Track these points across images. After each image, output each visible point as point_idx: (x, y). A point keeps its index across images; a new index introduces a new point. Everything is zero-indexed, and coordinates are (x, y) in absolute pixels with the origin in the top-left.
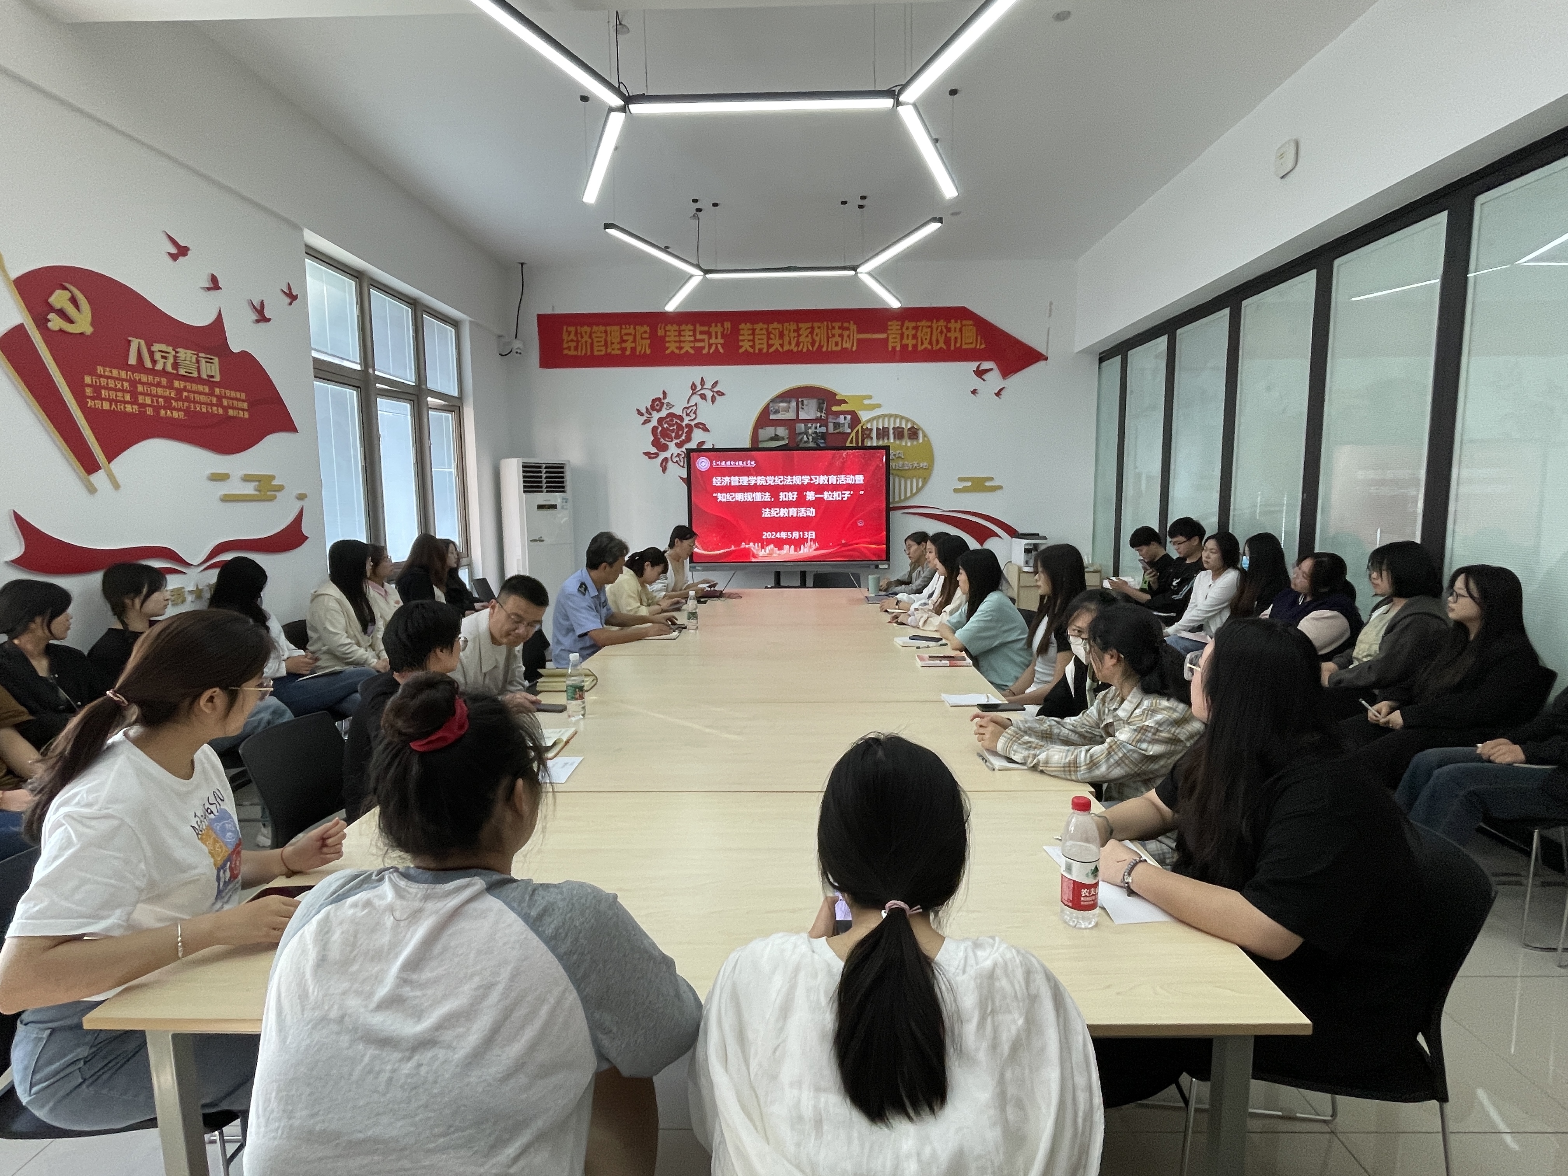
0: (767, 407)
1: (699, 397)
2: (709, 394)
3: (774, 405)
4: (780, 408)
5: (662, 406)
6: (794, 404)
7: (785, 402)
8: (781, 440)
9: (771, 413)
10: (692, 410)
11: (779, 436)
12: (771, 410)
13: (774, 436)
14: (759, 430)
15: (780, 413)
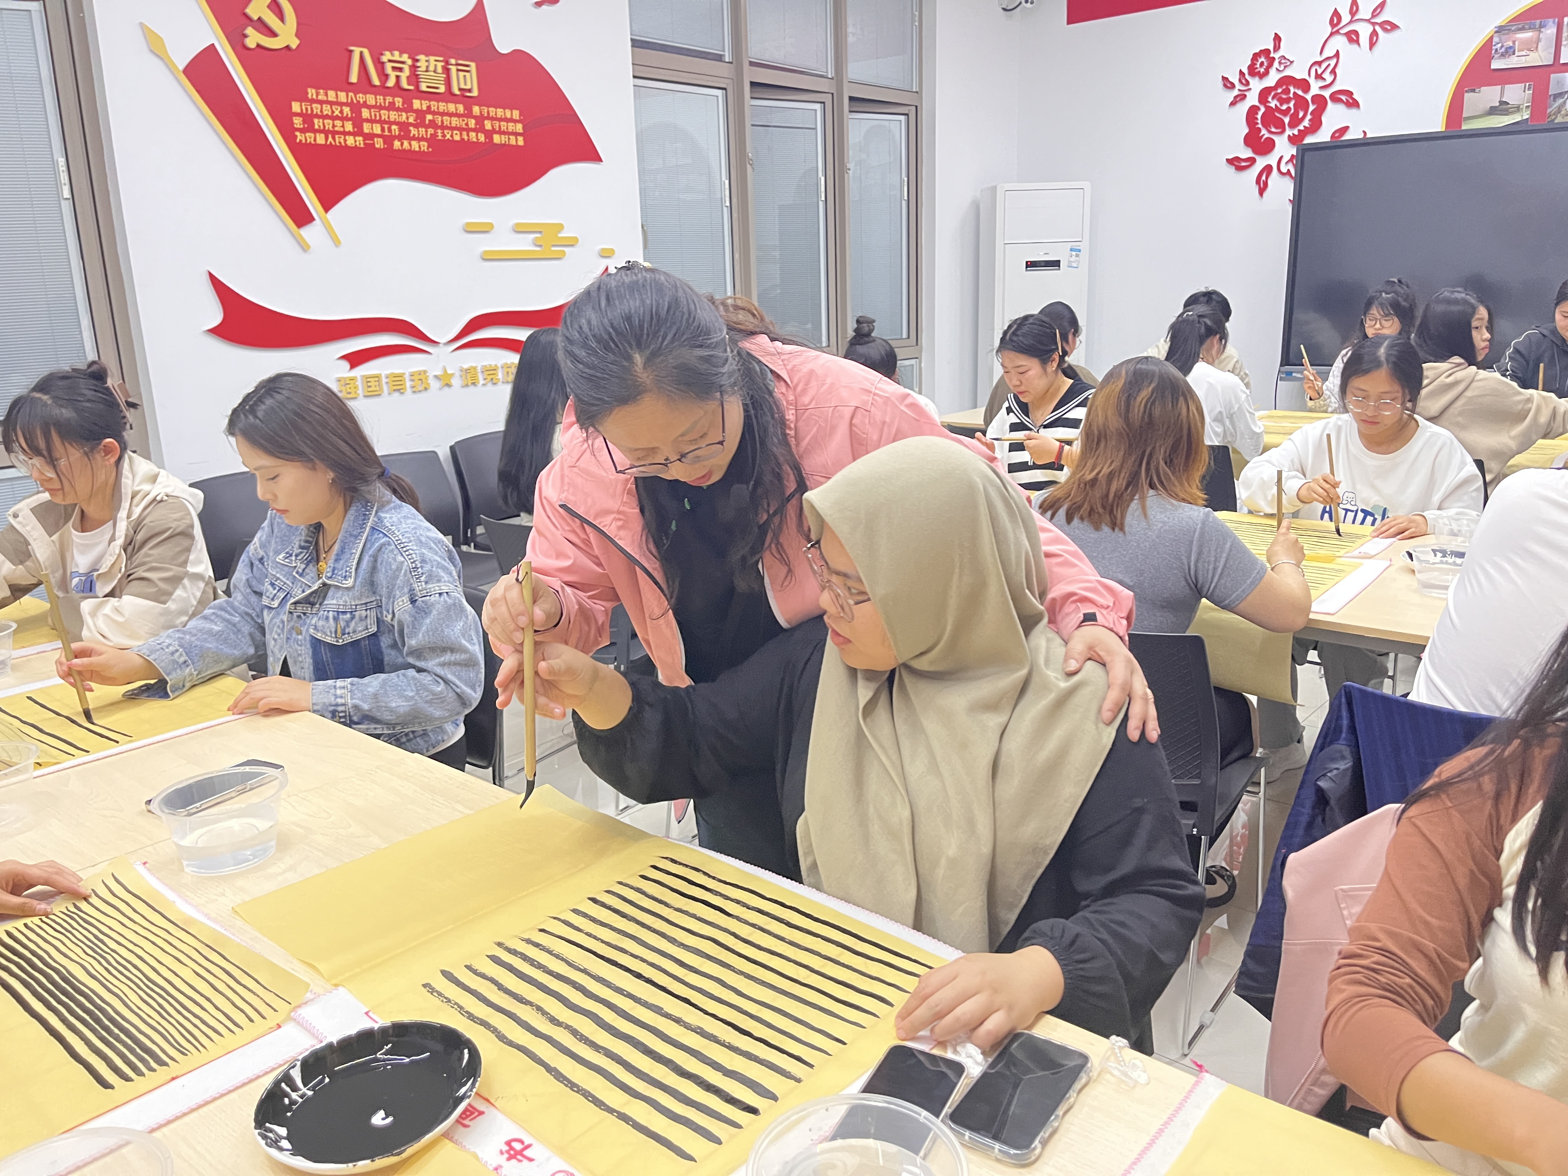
0: (1488, 44)
1: (1345, 39)
2: (1364, 31)
3: (1504, 37)
4: (1517, 43)
5: (1270, 65)
6: (1550, 31)
7: (1530, 29)
8: (1513, 113)
9: (1496, 56)
10: (1329, 65)
11: (1508, 104)
12: (1496, 50)
13: (1498, 104)
14: (1466, 95)
15: (1517, 53)
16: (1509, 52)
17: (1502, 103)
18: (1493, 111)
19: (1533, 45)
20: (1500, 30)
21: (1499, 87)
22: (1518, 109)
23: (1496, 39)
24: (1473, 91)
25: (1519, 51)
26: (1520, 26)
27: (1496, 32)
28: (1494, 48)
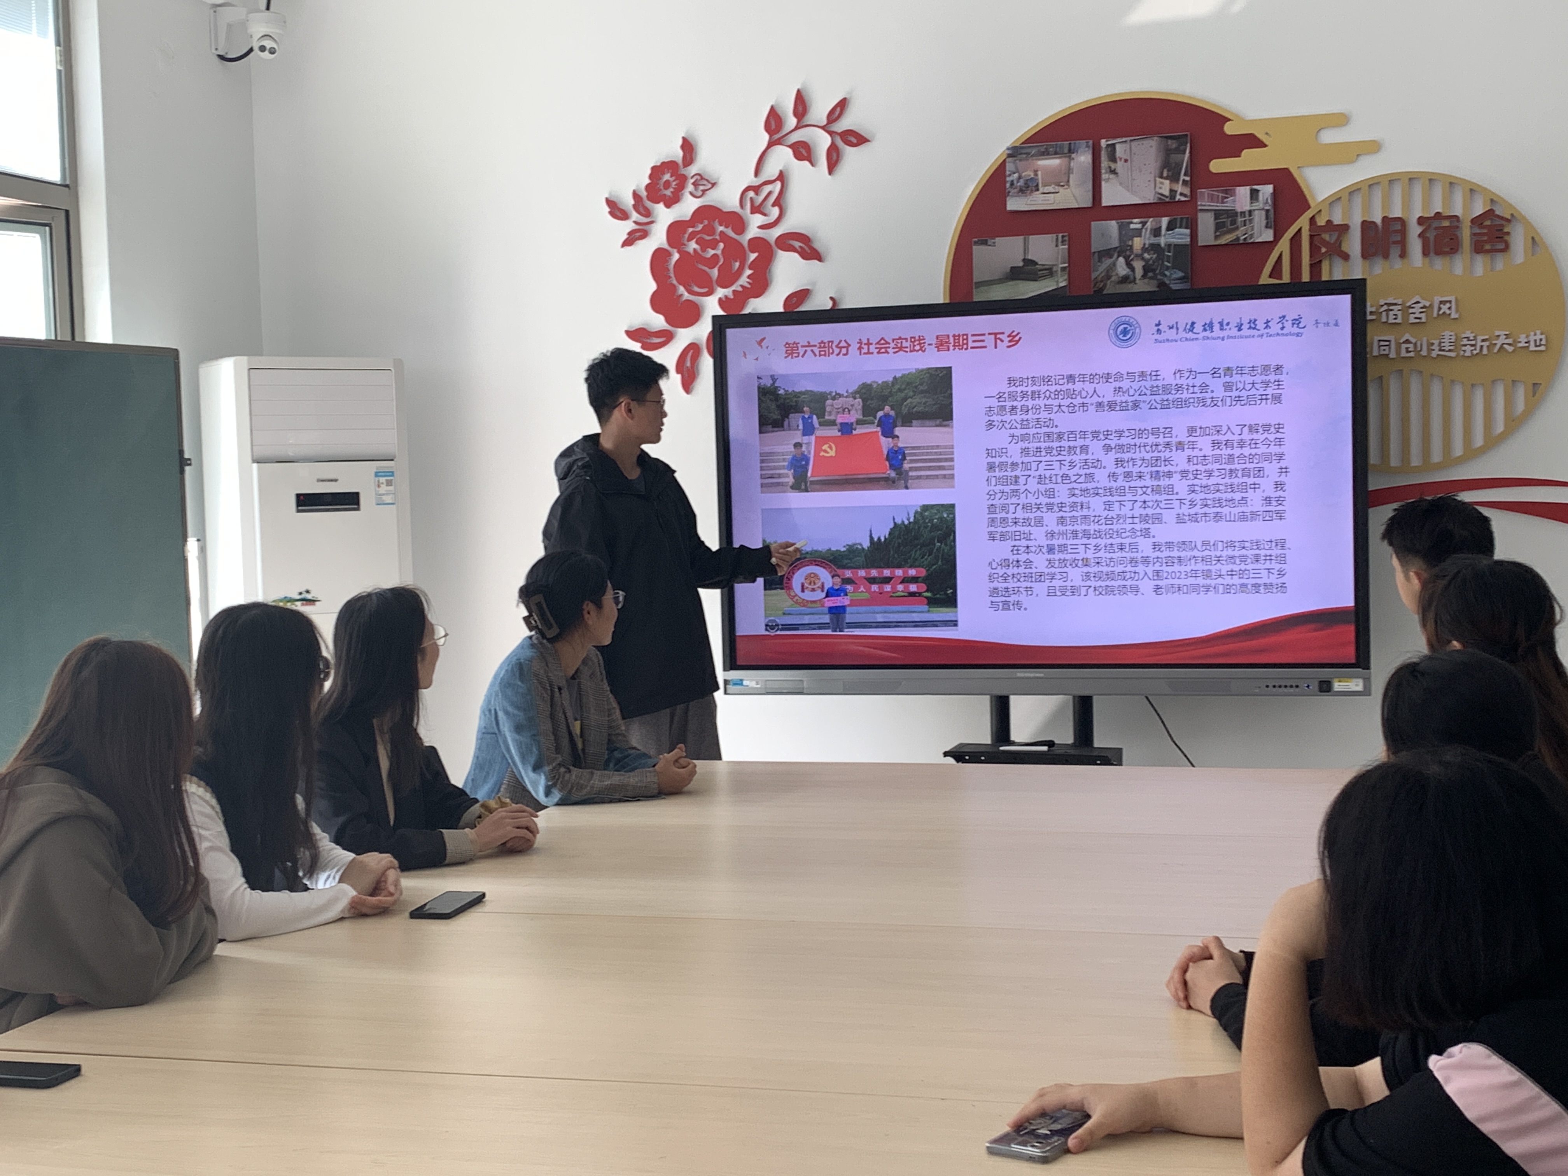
0: (998, 174)
1: (790, 151)
2: (819, 143)
3: (1021, 164)
4: (1039, 173)
5: (681, 187)
6: (1084, 158)
7: (1056, 153)
8: (1044, 277)
9: (1013, 191)
10: (770, 193)
11: (1036, 264)
12: (1012, 184)
13: (1021, 264)
14: (974, 247)
15: (1041, 190)
16: (1029, 187)
17: (1028, 262)
18: (1016, 274)
19: (1062, 180)
20: (1015, 152)
21: (1021, 239)
22: (1049, 272)
23: (1010, 167)
24: (985, 243)
25: (1045, 185)
26: (1043, 150)
27: (1009, 156)
28: (1008, 179)
